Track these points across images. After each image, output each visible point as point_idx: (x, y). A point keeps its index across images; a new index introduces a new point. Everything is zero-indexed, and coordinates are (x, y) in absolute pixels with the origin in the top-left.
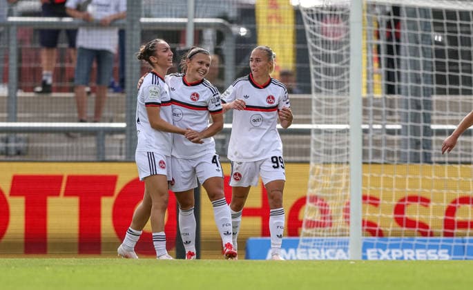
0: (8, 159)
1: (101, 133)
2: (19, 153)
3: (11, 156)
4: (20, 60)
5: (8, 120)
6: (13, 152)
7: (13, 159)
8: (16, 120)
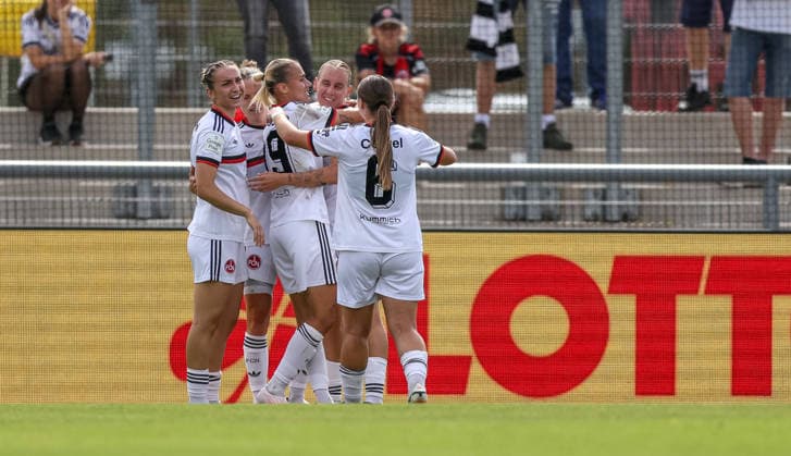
0: (608, 228)
1: (771, 182)
2: (625, 218)
3: (612, 222)
4: (627, 53)
5: (608, 158)
6: (615, 215)
7: (616, 227)
8: (619, 159)
